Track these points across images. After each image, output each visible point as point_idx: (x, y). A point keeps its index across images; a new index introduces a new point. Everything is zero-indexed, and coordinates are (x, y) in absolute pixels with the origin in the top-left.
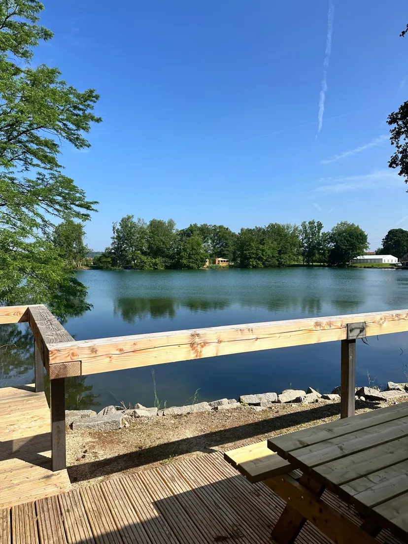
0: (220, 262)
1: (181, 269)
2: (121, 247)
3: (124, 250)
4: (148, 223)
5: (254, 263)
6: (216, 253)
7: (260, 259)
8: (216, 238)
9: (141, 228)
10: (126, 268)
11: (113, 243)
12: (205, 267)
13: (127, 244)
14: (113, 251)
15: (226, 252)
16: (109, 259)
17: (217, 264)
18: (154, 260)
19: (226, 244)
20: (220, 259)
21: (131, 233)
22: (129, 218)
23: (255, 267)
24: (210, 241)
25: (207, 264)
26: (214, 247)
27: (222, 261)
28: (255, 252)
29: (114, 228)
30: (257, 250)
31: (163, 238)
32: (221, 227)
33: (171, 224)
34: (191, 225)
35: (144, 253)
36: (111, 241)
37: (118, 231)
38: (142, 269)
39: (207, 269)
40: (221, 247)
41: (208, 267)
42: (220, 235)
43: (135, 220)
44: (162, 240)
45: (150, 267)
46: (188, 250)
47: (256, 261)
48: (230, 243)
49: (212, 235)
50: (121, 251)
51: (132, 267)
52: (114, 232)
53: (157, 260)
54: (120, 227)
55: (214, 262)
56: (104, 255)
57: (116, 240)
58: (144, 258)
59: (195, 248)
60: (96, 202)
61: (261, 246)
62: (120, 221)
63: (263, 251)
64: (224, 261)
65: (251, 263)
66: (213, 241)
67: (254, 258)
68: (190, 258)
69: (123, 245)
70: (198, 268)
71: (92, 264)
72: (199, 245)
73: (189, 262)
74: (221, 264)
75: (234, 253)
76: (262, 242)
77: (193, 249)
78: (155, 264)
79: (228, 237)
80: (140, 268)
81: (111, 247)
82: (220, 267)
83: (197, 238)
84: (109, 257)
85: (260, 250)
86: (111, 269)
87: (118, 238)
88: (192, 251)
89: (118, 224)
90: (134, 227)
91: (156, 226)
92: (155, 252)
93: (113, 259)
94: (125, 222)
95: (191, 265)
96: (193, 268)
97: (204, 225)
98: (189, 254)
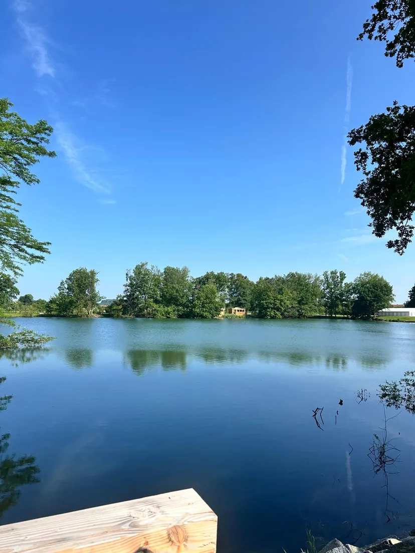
0: (237, 312)
1: (193, 318)
2: (134, 295)
3: (136, 298)
4: (162, 271)
5: (272, 314)
6: (232, 303)
7: (278, 309)
8: (234, 286)
9: (154, 275)
10: (137, 316)
11: (126, 291)
12: (220, 316)
13: (139, 292)
14: (125, 299)
15: (243, 302)
16: (120, 307)
17: (233, 313)
18: (166, 309)
19: (244, 293)
20: (236, 308)
21: (144, 281)
22: (143, 265)
23: (273, 318)
24: (227, 290)
25: (222, 313)
26: (231, 295)
27: (238, 311)
28: (272, 302)
29: (127, 274)
30: (275, 300)
31: (176, 286)
32: (239, 275)
33: (185, 271)
34: (207, 272)
35: (156, 301)
36: (124, 288)
37: (131, 278)
38: (153, 317)
39: (222, 318)
40: (238, 296)
41: (223, 317)
42: (238, 284)
43: (149, 267)
44: (175, 288)
45: (163, 315)
46: (201, 298)
47: (274, 312)
48: (248, 292)
49: (229, 284)
50: (133, 299)
51: (143, 316)
52: (127, 280)
53: (170, 309)
54: (133, 275)
55: (230, 312)
56: (115, 303)
57: (128, 288)
58: (156, 306)
59: (209, 296)
60: (48, 243)
61: (279, 297)
62: (134, 268)
63: (281, 301)
64: (241, 311)
65: (269, 313)
66: (230, 290)
67: (272, 308)
68: (203, 307)
69: (136, 293)
70: (212, 317)
71: (105, 311)
72: (214, 293)
73: (203, 311)
74: (238, 314)
75: (251, 303)
76: (280, 291)
77: (207, 297)
78: (168, 313)
79: (245, 285)
80: (153, 316)
81: (123, 295)
82: (237, 317)
83: (211, 286)
84: (120, 305)
85: (278, 300)
86: (122, 318)
87: (131, 285)
88: (206, 299)
89: (132, 271)
90: (147, 274)
91: (170, 273)
92: (168, 300)
93: (125, 308)
94: (139, 270)
95: (205, 314)
96: (206, 318)
97: (221, 273)
98: (203, 303)
